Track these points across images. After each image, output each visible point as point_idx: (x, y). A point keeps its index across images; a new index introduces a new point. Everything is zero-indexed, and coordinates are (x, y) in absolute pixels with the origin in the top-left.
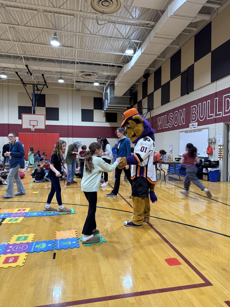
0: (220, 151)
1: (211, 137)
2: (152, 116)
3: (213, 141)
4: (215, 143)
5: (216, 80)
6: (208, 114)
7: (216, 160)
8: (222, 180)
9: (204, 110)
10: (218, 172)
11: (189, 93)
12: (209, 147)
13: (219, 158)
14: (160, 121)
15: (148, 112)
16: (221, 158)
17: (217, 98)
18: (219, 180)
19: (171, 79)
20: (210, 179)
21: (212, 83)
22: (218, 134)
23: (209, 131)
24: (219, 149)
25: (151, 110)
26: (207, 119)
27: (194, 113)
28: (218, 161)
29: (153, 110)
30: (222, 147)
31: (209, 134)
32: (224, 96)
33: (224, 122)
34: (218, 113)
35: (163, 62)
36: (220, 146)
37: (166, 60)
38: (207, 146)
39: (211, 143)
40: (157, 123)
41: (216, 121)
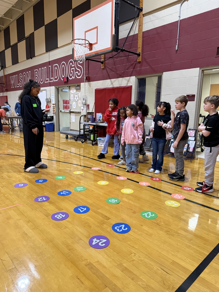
0: (54, 109)
1: (48, 98)
2: (5, 74)
3: (49, 101)
4: (50, 102)
5: (49, 51)
6: (46, 79)
7: (51, 116)
8: (55, 130)
9: (43, 75)
10: (53, 125)
11: (32, 58)
12: (47, 105)
13: (53, 114)
14: (12, 80)
15: (1, 69)
16: (54, 114)
17: (50, 66)
18: (53, 130)
19: (18, 41)
20: (47, 130)
21: (46, 53)
22: (52, 95)
23: (46, 92)
24: (53, 107)
25: (4, 68)
26: (45, 82)
27: (37, 77)
28: (53, 116)
29: (6, 69)
30: (54, 106)
31: (46, 95)
32: (54, 65)
33: (55, 86)
34: (51, 78)
35: (11, 22)
36: (53, 104)
37: (13, 20)
38: (46, 105)
39: (48, 102)
40: (10, 81)
41: (50, 85)
